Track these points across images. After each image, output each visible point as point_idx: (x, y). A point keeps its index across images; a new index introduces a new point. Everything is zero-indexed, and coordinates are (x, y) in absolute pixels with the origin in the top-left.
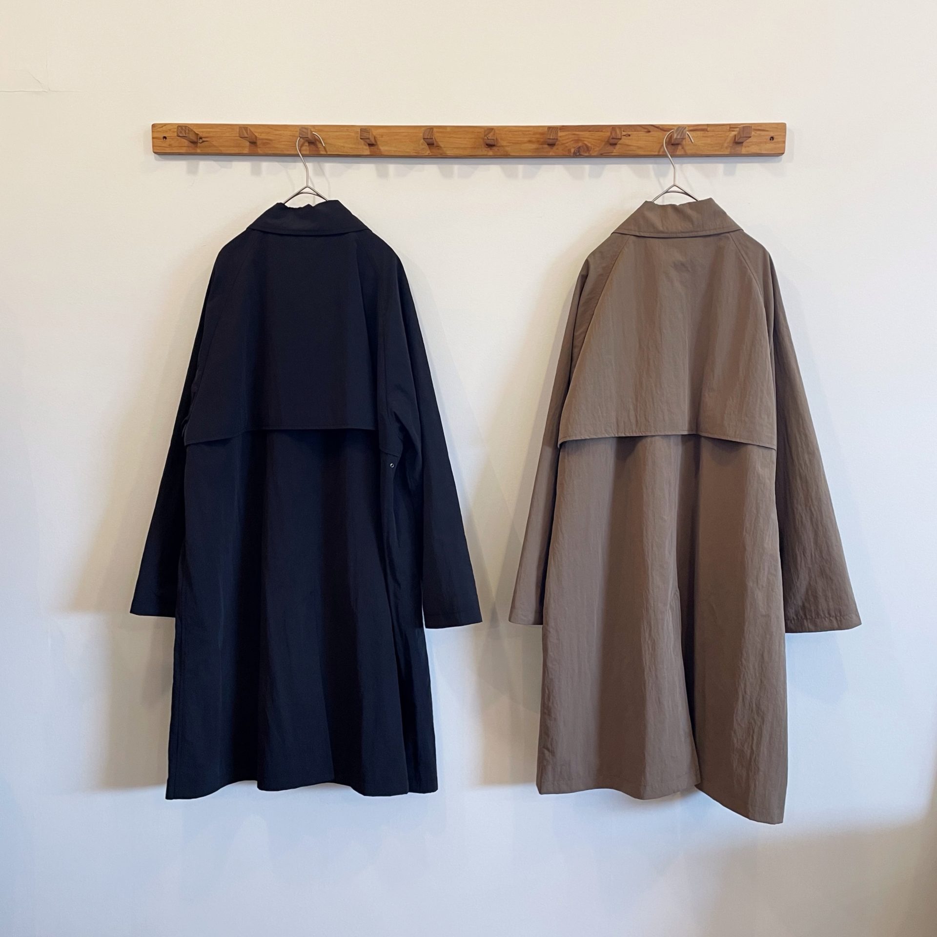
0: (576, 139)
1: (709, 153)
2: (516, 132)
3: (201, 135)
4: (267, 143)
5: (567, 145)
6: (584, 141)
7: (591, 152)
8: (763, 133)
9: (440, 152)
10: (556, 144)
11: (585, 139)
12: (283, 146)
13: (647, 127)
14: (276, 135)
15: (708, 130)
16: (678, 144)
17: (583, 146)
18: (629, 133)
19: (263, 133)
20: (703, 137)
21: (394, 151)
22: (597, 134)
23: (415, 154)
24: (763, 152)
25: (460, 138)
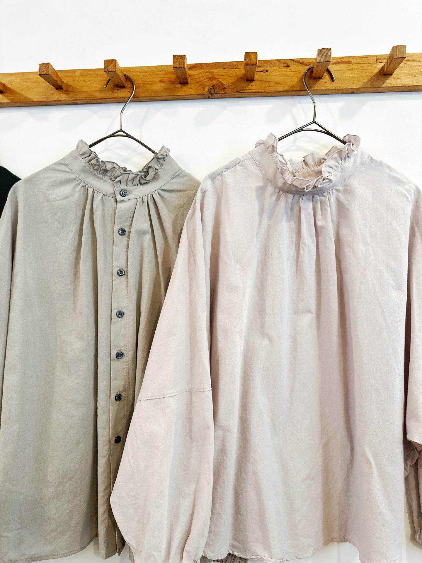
0: (210, 77)
2: (147, 72)
5: (201, 83)
7: (226, 90)
8: (414, 64)
10: (189, 83)
11: (221, 77)
13: (286, 61)
15: (353, 61)
16: (320, 78)
17: (217, 84)
18: (267, 69)
20: (348, 69)
22: (232, 72)
23: (44, 100)
24: (415, 85)
25: (89, 81)
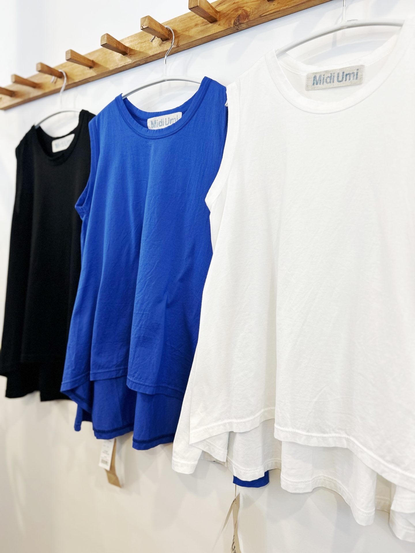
0: (236, 7)
6: (243, 7)
7: (250, 17)
10: (218, 19)
11: (245, 5)
17: (242, 14)
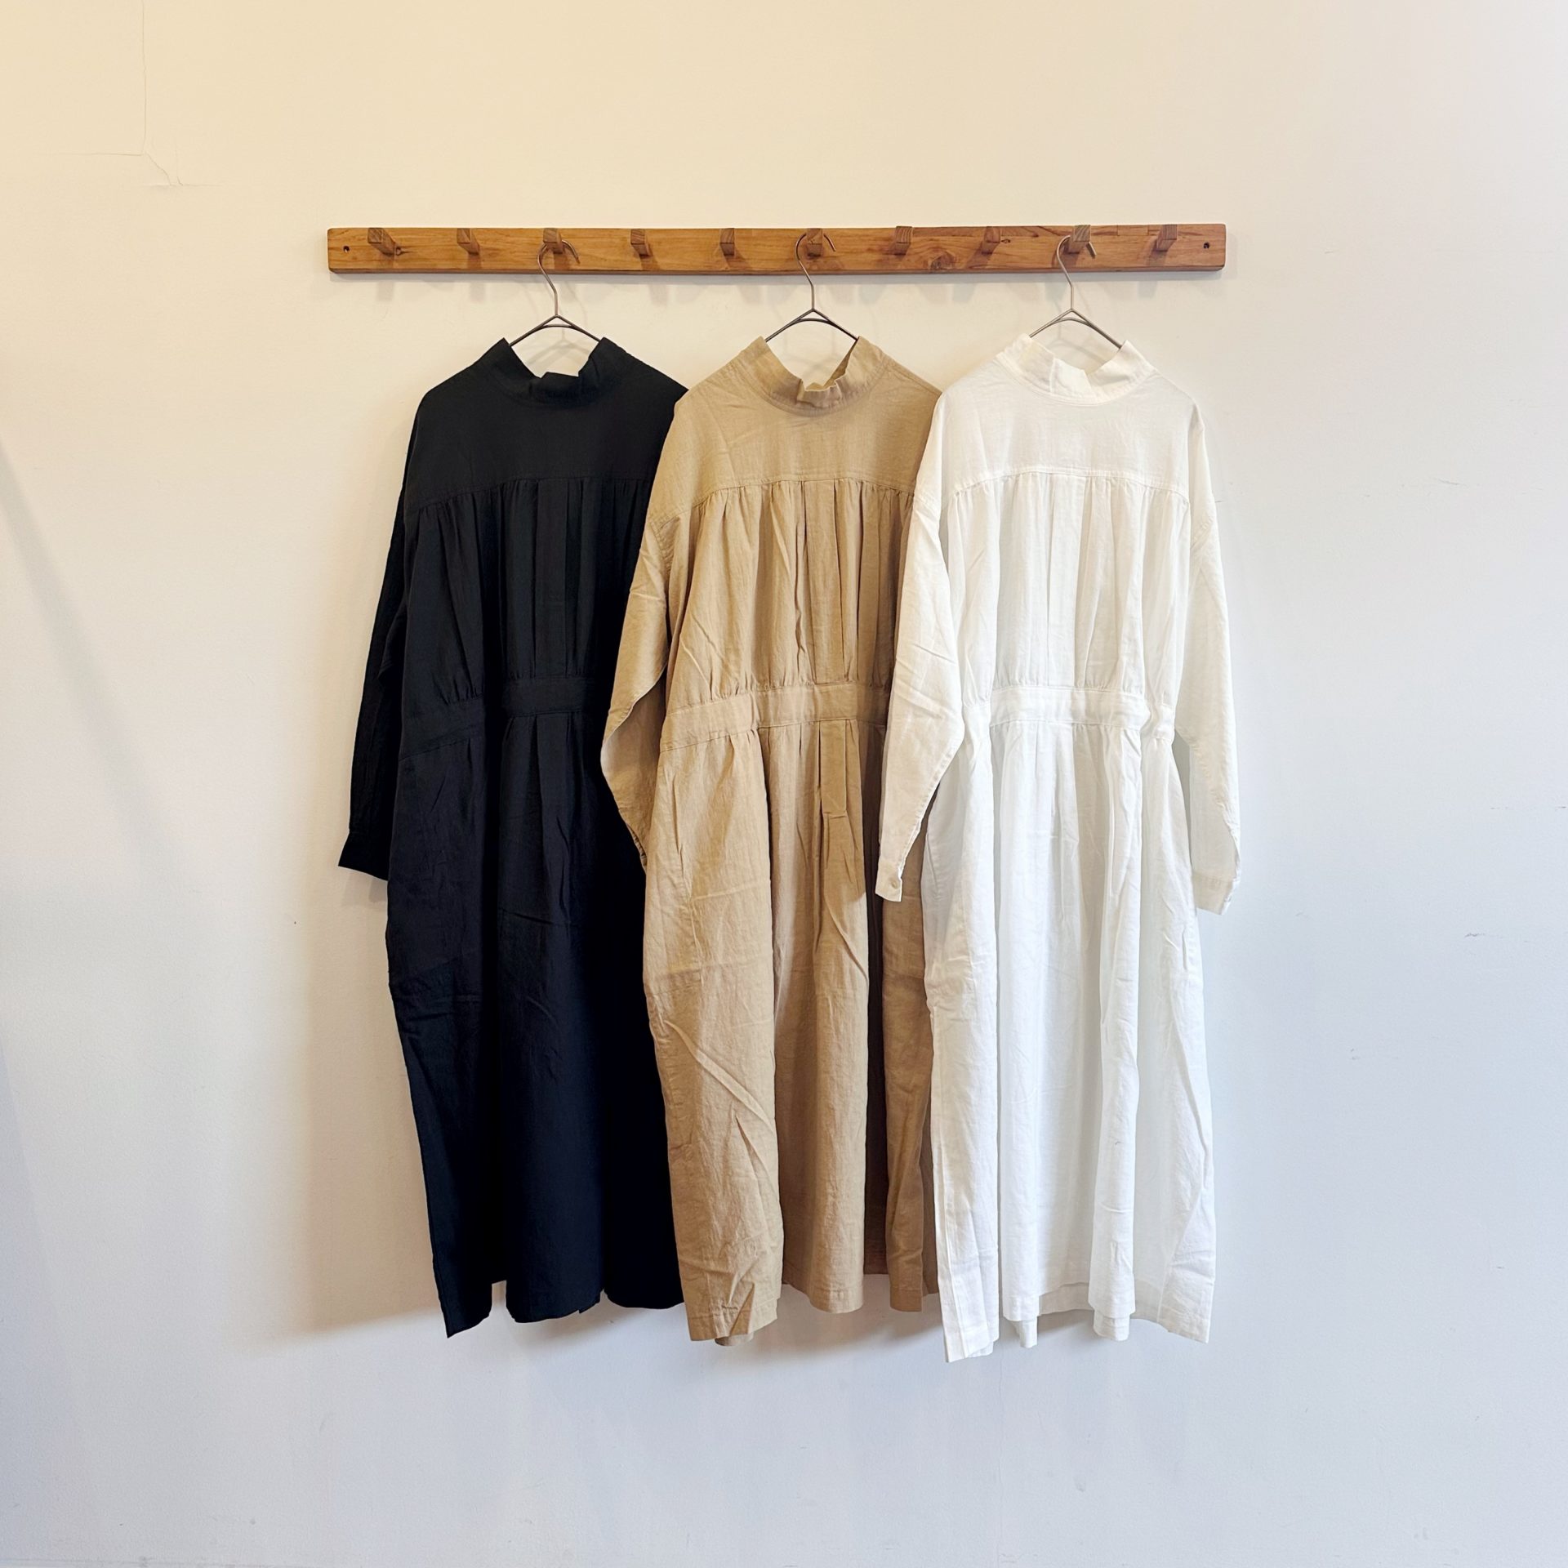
0: (935, 246)
1: (1118, 265)
2: (850, 236)
3: (399, 243)
4: (494, 253)
5: (921, 254)
6: (945, 249)
7: (956, 264)
8: (1195, 238)
9: (743, 265)
10: (907, 253)
12: (516, 259)
13: (1033, 229)
14: (508, 243)
15: (1119, 231)
16: (1078, 253)
17: (944, 257)
18: (1010, 238)
19: (488, 240)
20: (1111, 242)
21: (678, 265)
22: (964, 240)
23: (707, 269)
24: (1195, 264)
25: (771, 246)
